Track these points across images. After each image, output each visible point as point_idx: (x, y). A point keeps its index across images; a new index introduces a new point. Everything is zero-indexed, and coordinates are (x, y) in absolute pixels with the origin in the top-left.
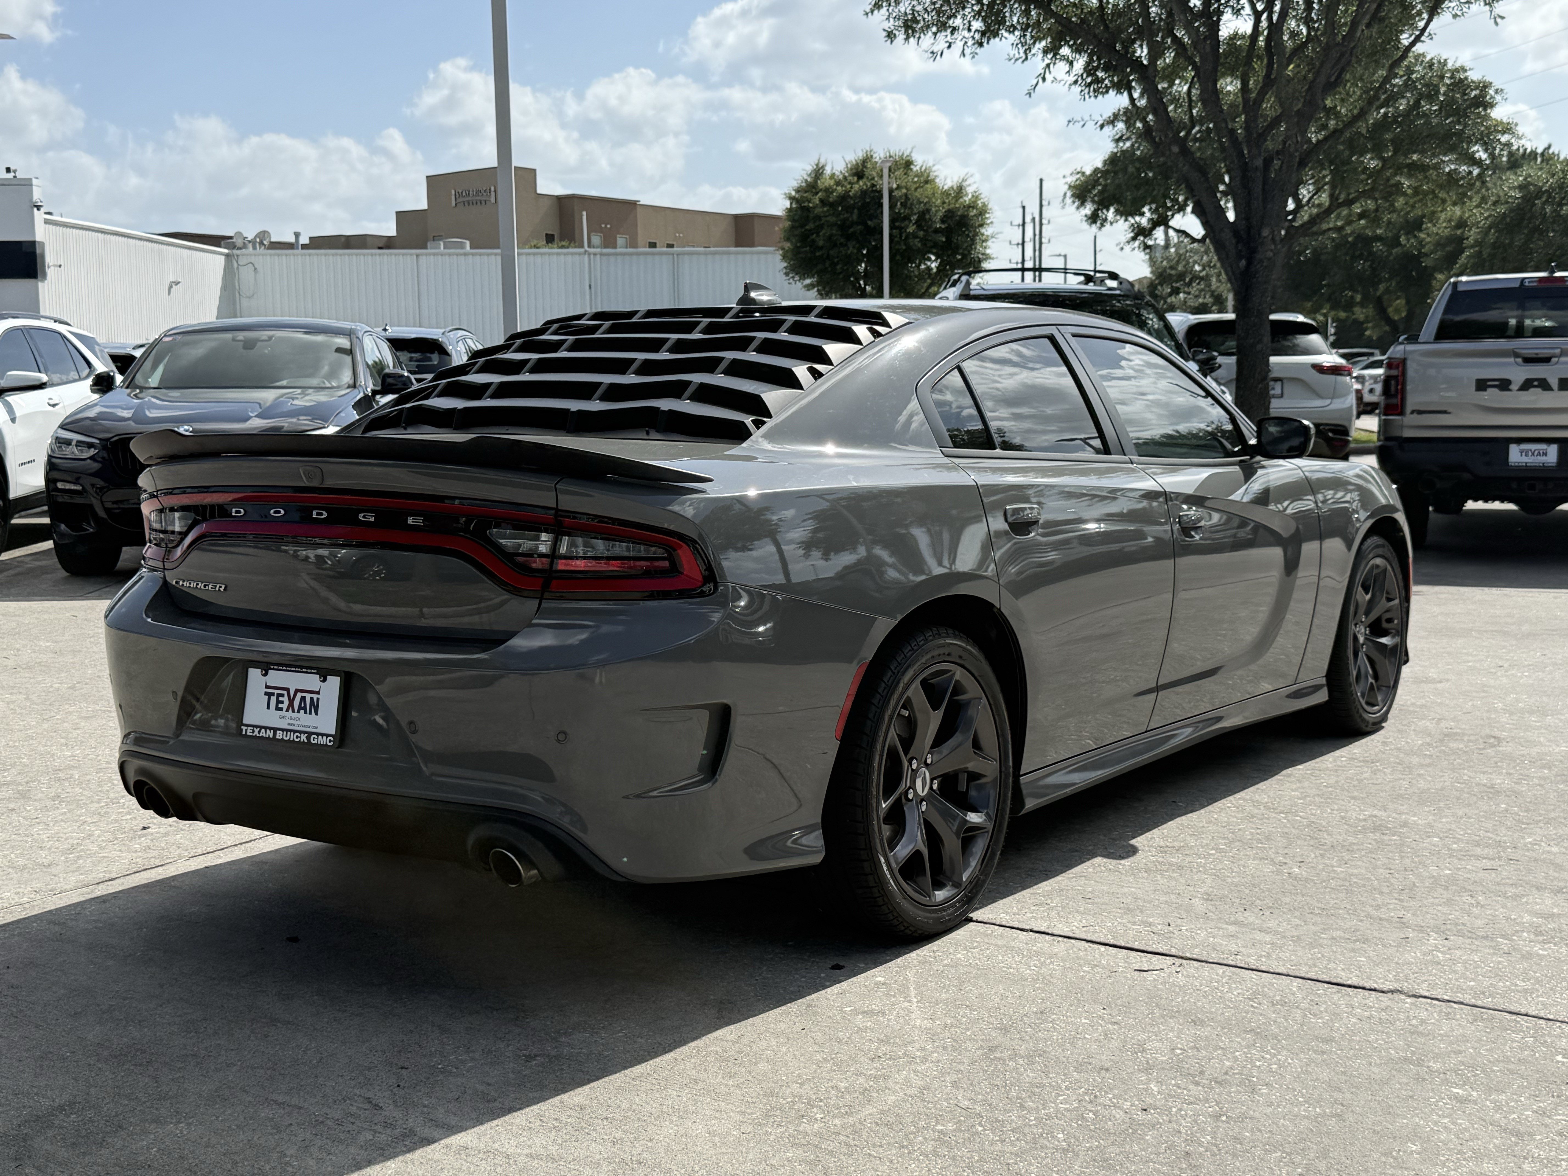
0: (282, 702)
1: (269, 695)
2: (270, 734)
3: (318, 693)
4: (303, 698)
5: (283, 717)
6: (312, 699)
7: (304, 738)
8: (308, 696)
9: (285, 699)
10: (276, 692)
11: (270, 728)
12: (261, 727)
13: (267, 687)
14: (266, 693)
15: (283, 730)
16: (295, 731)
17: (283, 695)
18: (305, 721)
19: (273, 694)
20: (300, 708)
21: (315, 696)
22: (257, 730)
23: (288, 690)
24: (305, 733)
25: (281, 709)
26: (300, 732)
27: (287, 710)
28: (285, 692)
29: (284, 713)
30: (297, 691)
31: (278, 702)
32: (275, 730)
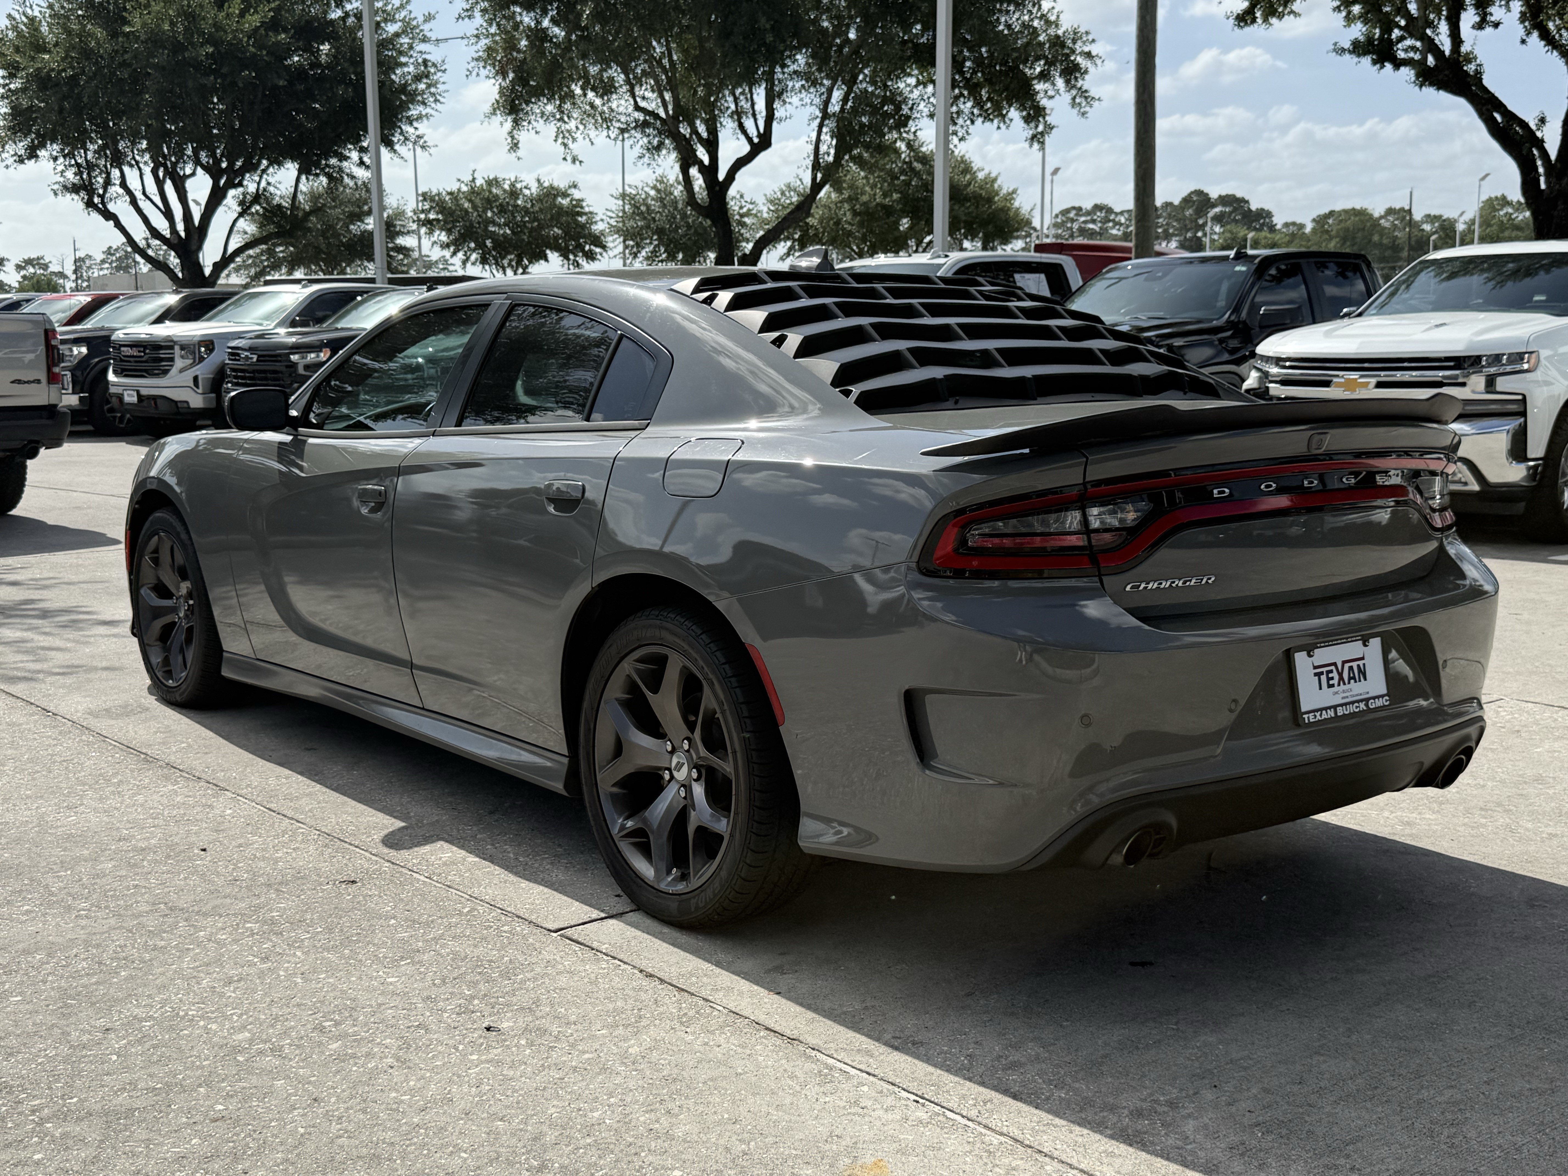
0: (1332, 678)
1: (1318, 675)
2: (1331, 713)
3: (1363, 658)
4: (1351, 668)
5: (1337, 693)
6: (1358, 666)
7: (1362, 706)
8: (1354, 665)
9: (1335, 675)
10: (1324, 670)
11: (1330, 708)
12: (1321, 710)
13: (1315, 668)
14: (1316, 674)
15: (1341, 705)
16: (1353, 703)
17: (1331, 671)
18: (1358, 689)
19: (1322, 673)
20: (1350, 679)
21: (1361, 663)
22: (1318, 714)
23: (1335, 664)
24: (1362, 701)
25: (1333, 686)
26: (1358, 701)
27: (1339, 685)
28: (1333, 668)
29: (1336, 689)
30: (1344, 662)
31: (1329, 679)
32: (1335, 707)
